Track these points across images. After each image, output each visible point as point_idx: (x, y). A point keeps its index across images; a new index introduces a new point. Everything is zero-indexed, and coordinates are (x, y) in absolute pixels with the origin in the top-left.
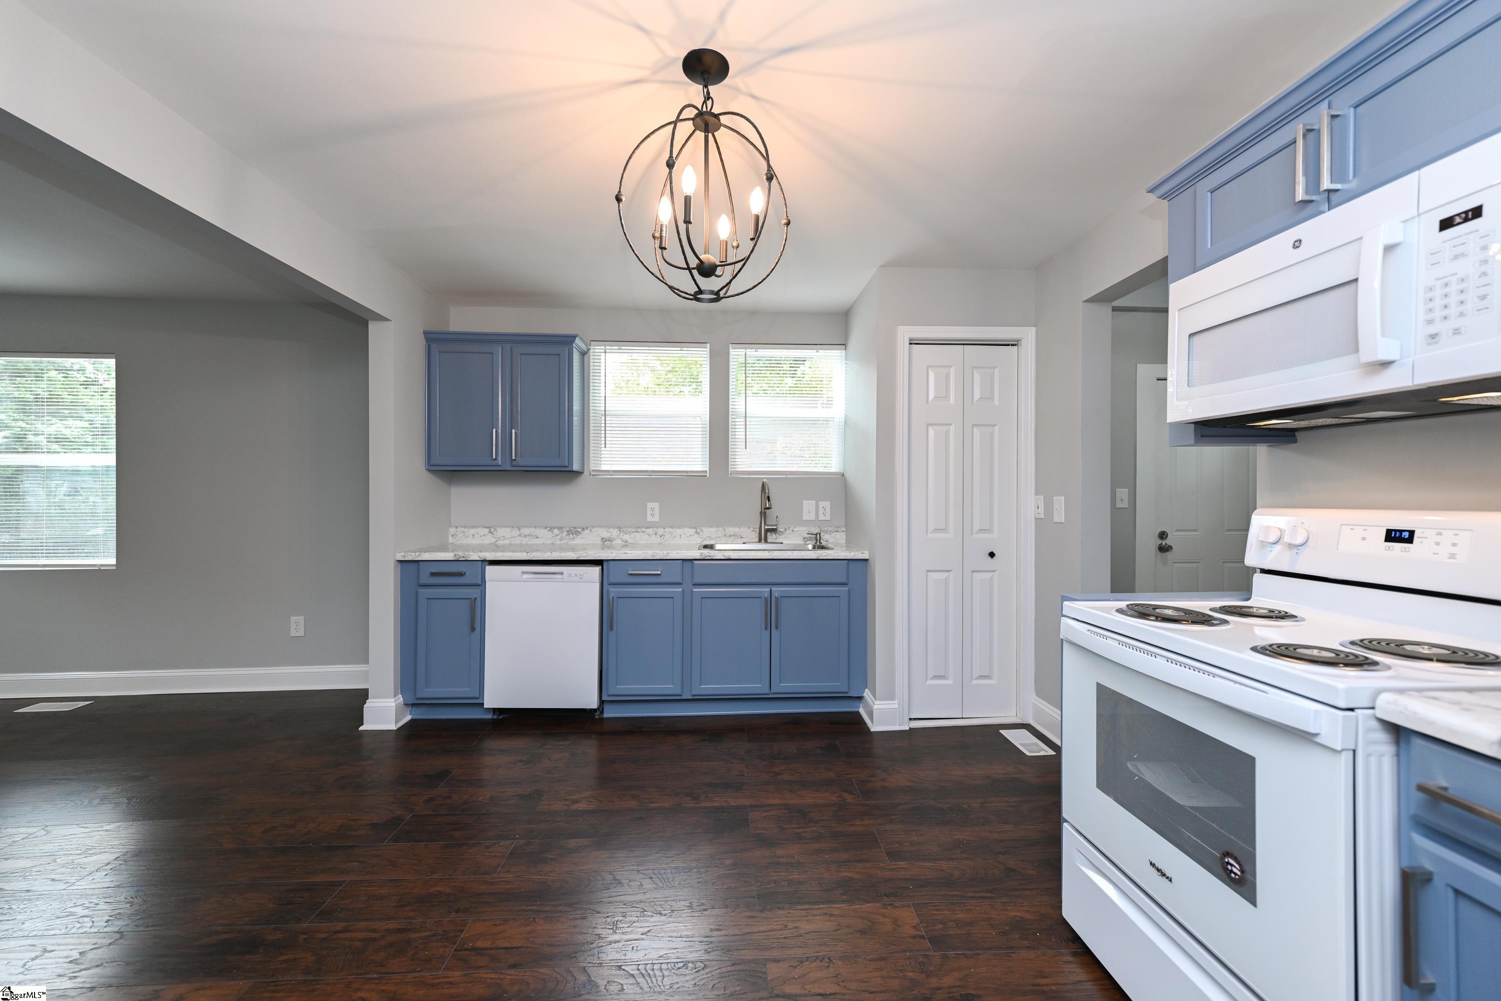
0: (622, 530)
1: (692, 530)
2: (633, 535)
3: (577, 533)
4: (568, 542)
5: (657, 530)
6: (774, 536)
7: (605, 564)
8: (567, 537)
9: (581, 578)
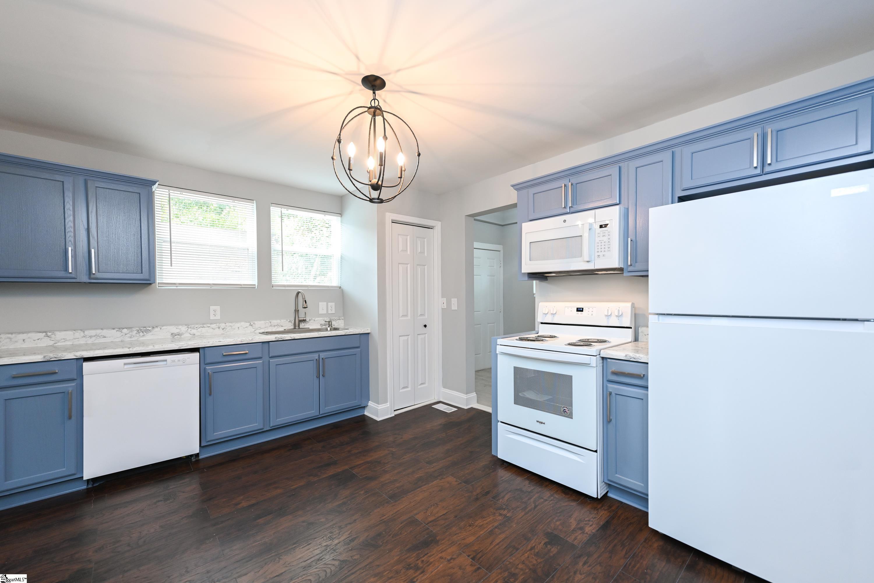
0: (190, 326)
1: (247, 323)
2: (199, 330)
3: (147, 331)
4: (138, 338)
5: (220, 325)
6: (303, 324)
7: (201, 351)
8: (137, 335)
9: (184, 362)
